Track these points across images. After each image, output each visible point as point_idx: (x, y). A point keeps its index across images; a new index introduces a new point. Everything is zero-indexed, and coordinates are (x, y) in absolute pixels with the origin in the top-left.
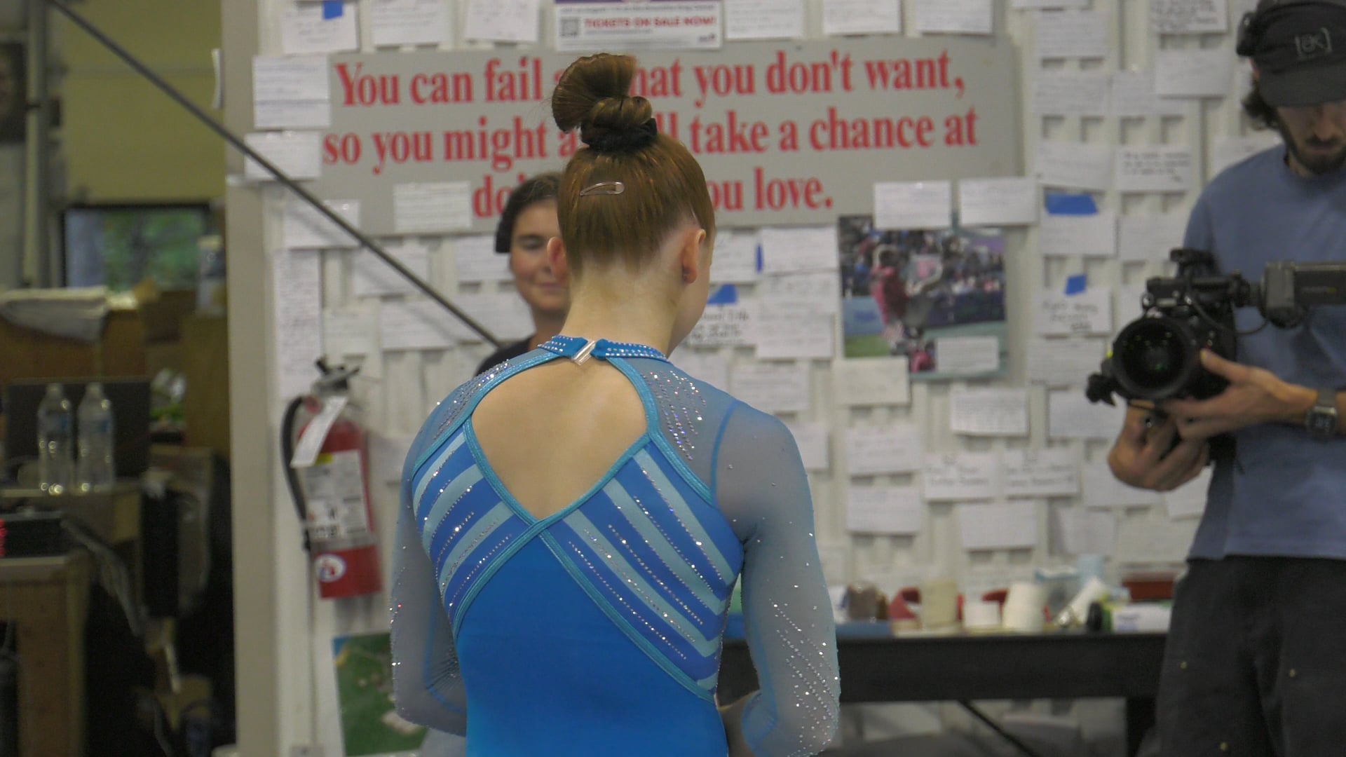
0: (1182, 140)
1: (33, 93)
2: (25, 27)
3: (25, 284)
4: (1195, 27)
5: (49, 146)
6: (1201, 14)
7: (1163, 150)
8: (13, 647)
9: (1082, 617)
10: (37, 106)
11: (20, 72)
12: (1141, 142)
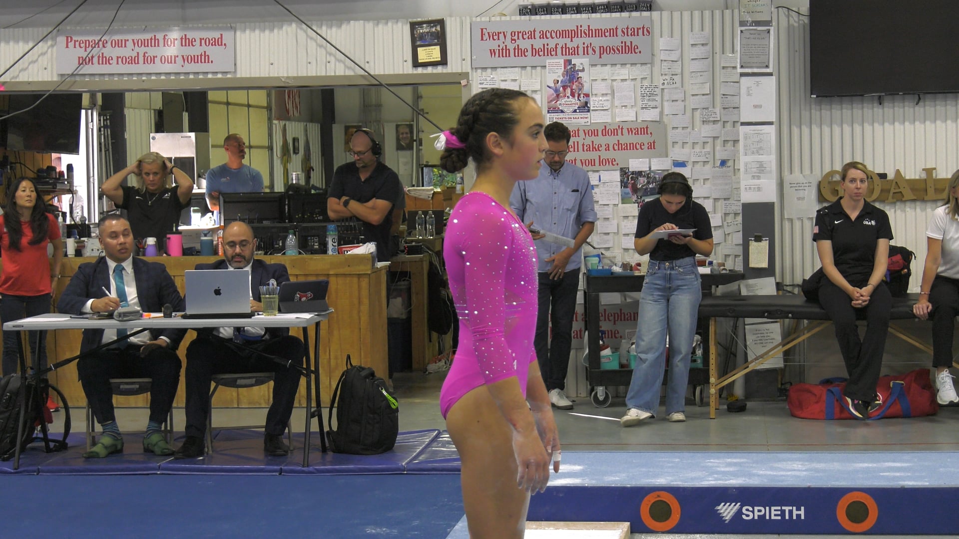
0: (708, 148)
1: (415, 138)
2: (413, 121)
3: (413, 186)
4: (712, 119)
5: (419, 151)
6: (713, 116)
7: (703, 151)
8: (410, 278)
10: (415, 141)
11: (412, 133)
12: (698, 149)
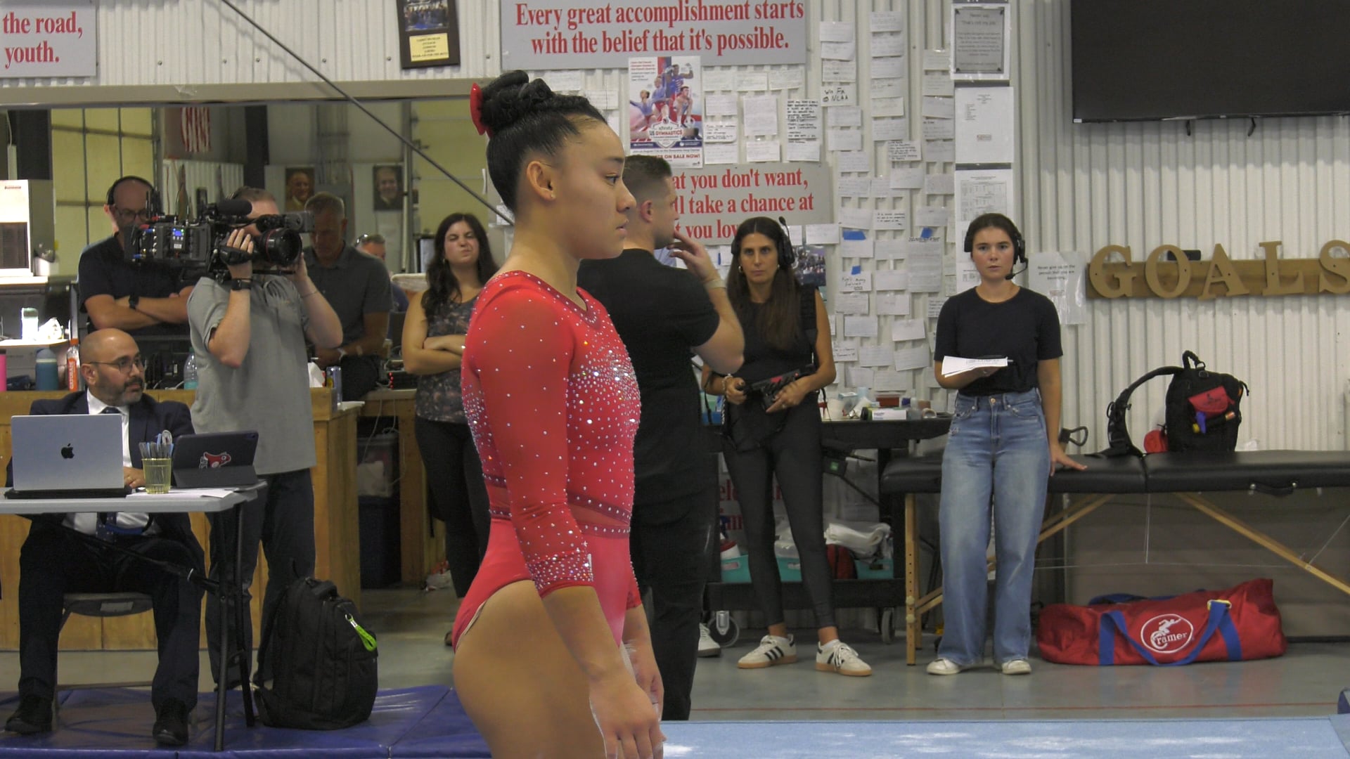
0: (902, 208)
1: (405, 190)
2: (402, 160)
3: (403, 271)
4: (907, 159)
5: (412, 211)
6: (910, 153)
7: (894, 212)
8: (397, 427)
9: (859, 414)
10: (406, 194)
11: (400, 179)
12: (884, 209)
